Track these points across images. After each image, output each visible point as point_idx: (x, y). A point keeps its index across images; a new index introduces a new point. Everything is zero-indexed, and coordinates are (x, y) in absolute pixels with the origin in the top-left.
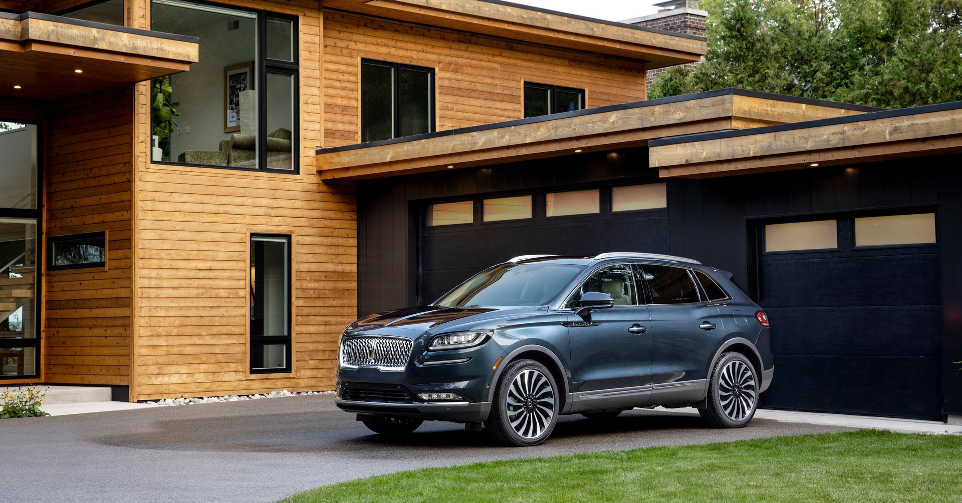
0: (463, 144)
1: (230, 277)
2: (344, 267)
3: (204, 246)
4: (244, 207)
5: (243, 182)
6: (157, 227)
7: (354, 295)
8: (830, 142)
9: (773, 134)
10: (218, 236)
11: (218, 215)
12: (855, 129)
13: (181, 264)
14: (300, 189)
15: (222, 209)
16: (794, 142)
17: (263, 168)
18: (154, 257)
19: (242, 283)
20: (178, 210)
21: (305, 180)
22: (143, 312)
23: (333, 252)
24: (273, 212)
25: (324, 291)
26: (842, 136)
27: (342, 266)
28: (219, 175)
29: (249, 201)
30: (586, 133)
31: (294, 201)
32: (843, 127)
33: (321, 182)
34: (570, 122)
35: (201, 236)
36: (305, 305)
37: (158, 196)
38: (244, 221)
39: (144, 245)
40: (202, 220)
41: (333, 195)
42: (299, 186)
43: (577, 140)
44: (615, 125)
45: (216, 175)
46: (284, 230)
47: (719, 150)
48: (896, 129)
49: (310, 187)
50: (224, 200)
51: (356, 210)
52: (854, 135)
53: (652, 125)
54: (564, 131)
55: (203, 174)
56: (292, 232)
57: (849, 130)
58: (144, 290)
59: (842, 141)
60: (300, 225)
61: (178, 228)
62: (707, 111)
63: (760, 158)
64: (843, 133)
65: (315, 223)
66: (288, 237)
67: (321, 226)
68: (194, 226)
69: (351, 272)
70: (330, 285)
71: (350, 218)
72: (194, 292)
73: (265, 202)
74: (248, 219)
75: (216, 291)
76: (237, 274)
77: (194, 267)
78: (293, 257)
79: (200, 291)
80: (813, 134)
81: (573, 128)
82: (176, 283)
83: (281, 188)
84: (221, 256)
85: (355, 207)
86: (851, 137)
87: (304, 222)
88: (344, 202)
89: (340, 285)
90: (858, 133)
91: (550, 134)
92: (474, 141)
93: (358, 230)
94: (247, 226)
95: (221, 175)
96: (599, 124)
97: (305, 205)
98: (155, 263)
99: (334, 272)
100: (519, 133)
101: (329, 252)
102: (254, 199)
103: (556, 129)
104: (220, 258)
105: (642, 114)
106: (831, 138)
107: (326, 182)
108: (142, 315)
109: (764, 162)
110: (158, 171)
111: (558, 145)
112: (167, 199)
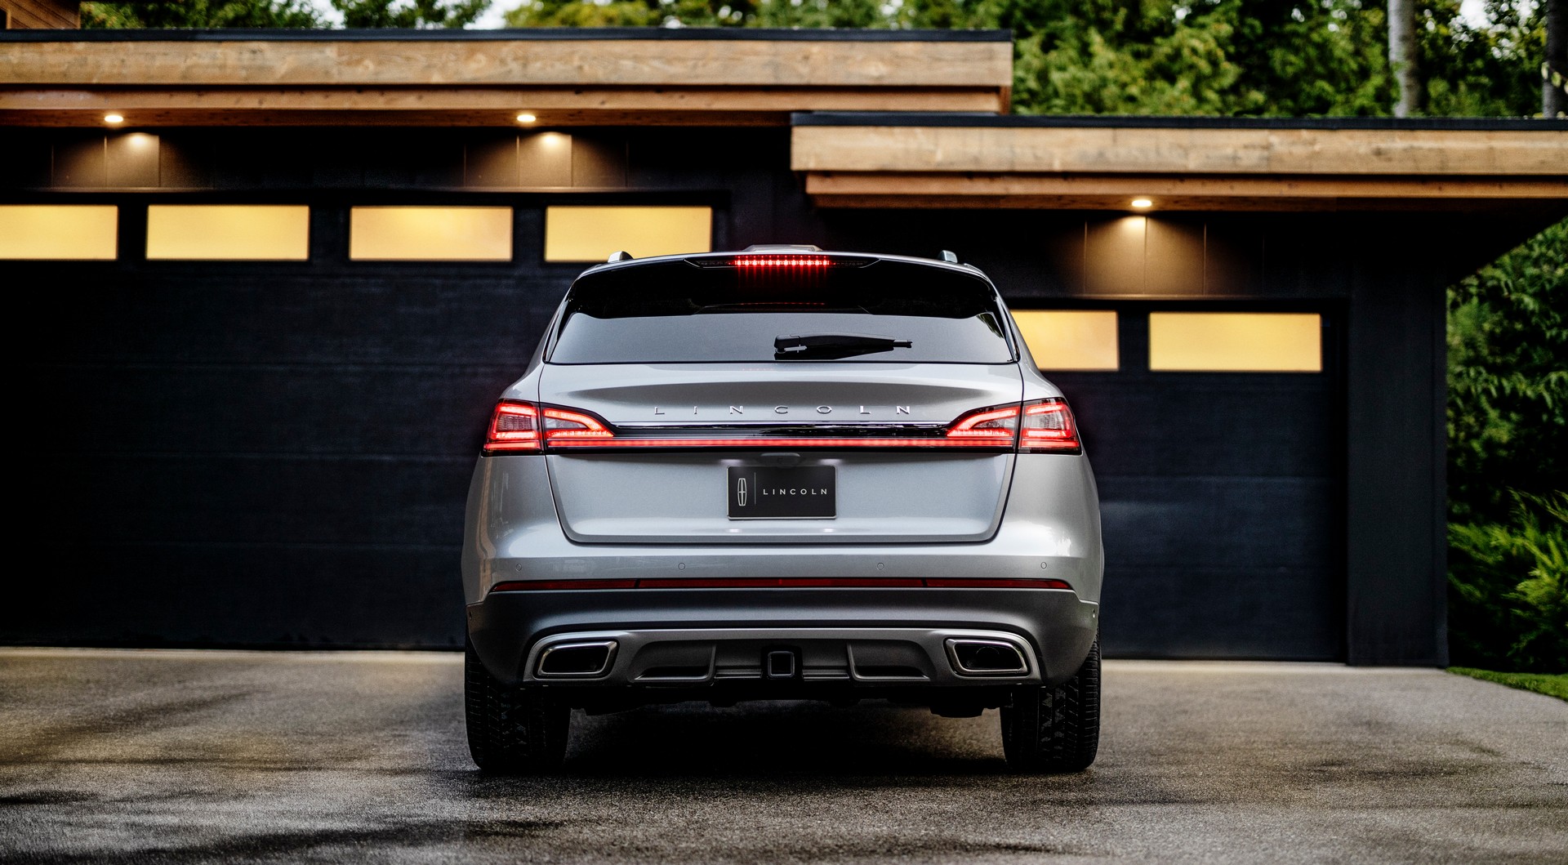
8: (1238, 162)
9: (1110, 132)
12: (1293, 143)
16: (1157, 151)
26: (1266, 153)
32: (1268, 137)
43: (577, 94)
47: (978, 149)
48: (1378, 153)
52: (1291, 153)
53: (805, 82)
54: (549, 69)
57: (1282, 143)
59: (1266, 163)
62: (950, 69)
64: (1267, 147)
80: (1200, 142)
81: (576, 63)
86: (1284, 157)
90: (1300, 150)
91: (504, 69)
92: (259, 63)
96: (656, 63)
103: (525, 62)
105: (775, 55)
106: (1241, 153)
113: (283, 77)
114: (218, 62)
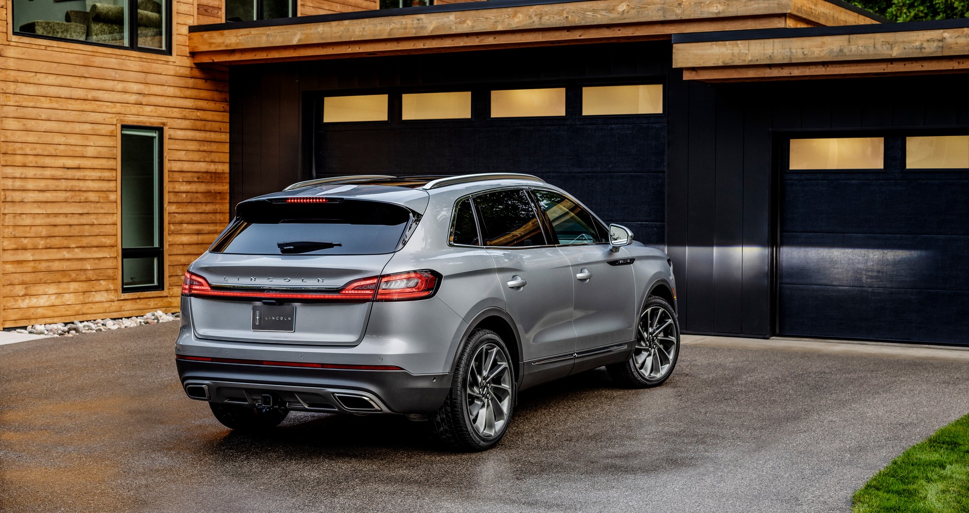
0: (405, 28)
1: (100, 177)
2: (216, 167)
3: (72, 140)
4: (114, 93)
5: (113, 62)
6: (21, 115)
7: (226, 199)
8: (923, 50)
9: (846, 37)
10: (87, 128)
11: (87, 102)
12: (959, 36)
13: (48, 161)
14: (172, 73)
15: (91, 94)
16: (875, 47)
17: (133, 46)
18: (18, 152)
19: (112, 185)
20: (43, 94)
21: (178, 63)
22: (7, 220)
23: (205, 148)
24: (144, 100)
25: (196, 195)
26: (941, 44)
27: (215, 165)
28: (87, 53)
29: (120, 86)
30: (583, 23)
31: (166, 87)
32: (942, 33)
33: (193, 66)
34: (561, 8)
35: (68, 128)
36: (177, 211)
37: (21, 76)
38: (114, 110)
39: (7, 137)
40: (70, 107)
41: (206, 81)
42: (171, 70)
43: (568, 31)
44: (625, 15)
45: (84, 53)
46: (155, 121)
47: (771, 51)
49: (182, 71)
50: (93, 83)
51: (228, 100)
52: (957, 43)
53: (679, 18)
54: (552, 20)
55: (70, 51)
56: (164, 124)
57: (951, 37)
58: (8, 193)
59: (940, 50)
60: (173, 115)
61: (43, 117)
62: (756, 6)
63: (824, 64)
64: (942, 40)
65: (188, 115)
66: (160, 130)
67: (193, 118)
68: (61, 114)
69: (223, 173)
70: (202, 188)
71: (222, 109)
72: (62, 196)
73: (135, 87)
74: (118, 108)
75: (86, 194)
76: (107, 174)
77: (62, 166)
78: (165, 154)
79: (69, 194)
80: (901, 39)
81: (565, 16)
82: (42, 184)
83: (152, 71)
84: (90, 151)
85: (227, 96)
86: (952, 46)
87: (176, 113)
88: (217, 90)
89: (214, 187)
90: (962, 41)
91: (531, 21)
92: (421, 25)
93: (231, 123)
94: (118, 117)
95: (90, 53)
96: (604, 13)
97: (178, 92)
98: (19, 159)
99: (207, 172)
100: (487, 18)
101: (202, 149)
102: (125, 84)
103: (541, 16)
104: (89, 154)
105: (664, 4)
106: (925, 45)
107: (199, 66)
108: (6, 224)
109: (828, 69)
110: (20, 45)
111: (541, 36)
112: (31, 81)
113: (431, 32)
114: (404, 26)
